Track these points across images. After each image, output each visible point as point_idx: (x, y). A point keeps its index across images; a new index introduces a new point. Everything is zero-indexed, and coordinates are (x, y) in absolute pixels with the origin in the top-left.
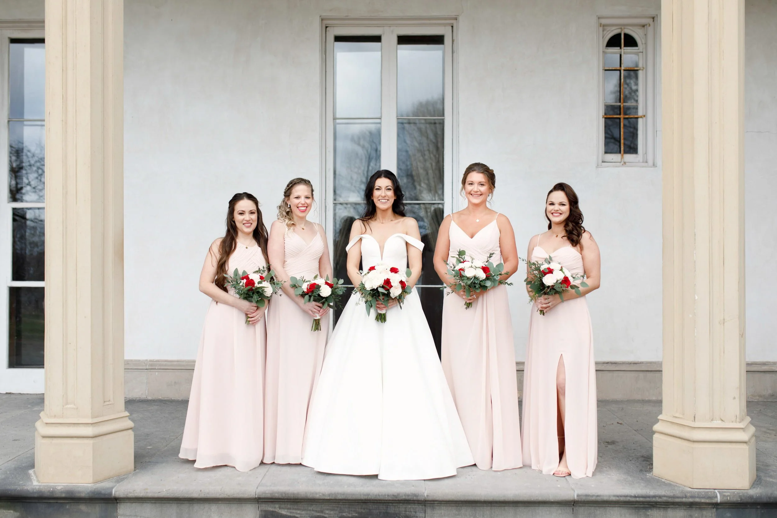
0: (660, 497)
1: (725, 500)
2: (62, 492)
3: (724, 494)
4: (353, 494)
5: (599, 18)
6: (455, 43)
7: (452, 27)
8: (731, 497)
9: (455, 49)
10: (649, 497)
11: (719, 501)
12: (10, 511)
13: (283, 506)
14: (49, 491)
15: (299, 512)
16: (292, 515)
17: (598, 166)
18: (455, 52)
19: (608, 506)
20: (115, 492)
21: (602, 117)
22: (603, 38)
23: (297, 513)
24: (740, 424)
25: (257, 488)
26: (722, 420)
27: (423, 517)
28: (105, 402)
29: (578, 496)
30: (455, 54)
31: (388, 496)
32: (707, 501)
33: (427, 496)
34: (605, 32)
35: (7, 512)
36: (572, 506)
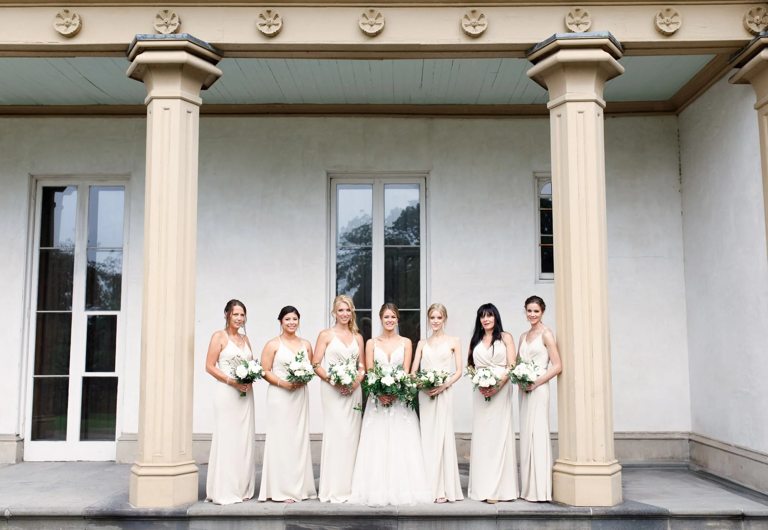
0: (553, 512)
1: (595, 513)
2: (153, 512)
3: (595, 509)
4: (349, 512)
5: (534, 173)
6: (427, 190)
7: (426, 178)
8: (600, 511)
9: (427, 195)
10: (546, 512)
11: (592, 514)
12: (116, 527)
13: (301, 521)
14: (144, 512)
15: (312, 525)
16: (308, 527)
17: (536, 282)
18: (428, 197)
19: (520, 519)
20: (188, 512)
21: (538, 245)
22: (538, 186)
23: (311, 527)
24: (606, 463)
25: (285, 509)
26: (594, 461)
27: (396, 528)
28: (180, 452)
29: (499, 511)
30: (427, 199)
31: (372, 512)
32: (584, 514)
33: (398, 512)
34: (540, 182)
35: (114, 528)
36: (495, 520)
